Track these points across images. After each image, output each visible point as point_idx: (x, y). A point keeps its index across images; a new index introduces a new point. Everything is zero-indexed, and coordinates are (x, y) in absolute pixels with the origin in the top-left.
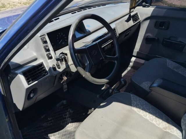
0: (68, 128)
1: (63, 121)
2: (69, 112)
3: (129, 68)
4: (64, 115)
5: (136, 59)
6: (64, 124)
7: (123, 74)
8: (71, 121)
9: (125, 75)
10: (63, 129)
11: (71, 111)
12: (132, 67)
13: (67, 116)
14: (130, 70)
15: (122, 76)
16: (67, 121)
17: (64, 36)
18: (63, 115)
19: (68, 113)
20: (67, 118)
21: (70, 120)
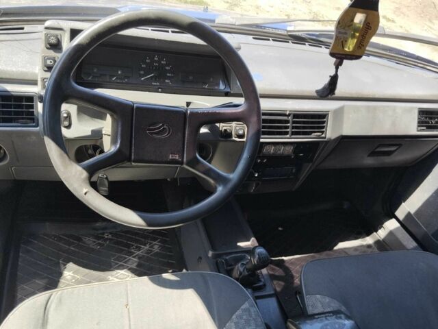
0: (112, 276)
1: (122, 257)
2: (152, 247)
3: (369, 240)
4: (137, 247)
5: (398, 228)
6: (117, 264)
7: (342, 245)
8: (134, 266)
9: (343, 250)
10: (102, 273)
11: (156, 247)
12: (378, 243)
13: (137, 253)
14: (369, 246)
15: (336, 248)
16: (125, 263)
17: (167, 68)
18: (133, 245)
19: (147, 247)
20: (134, 257)
21: (136, 264)
